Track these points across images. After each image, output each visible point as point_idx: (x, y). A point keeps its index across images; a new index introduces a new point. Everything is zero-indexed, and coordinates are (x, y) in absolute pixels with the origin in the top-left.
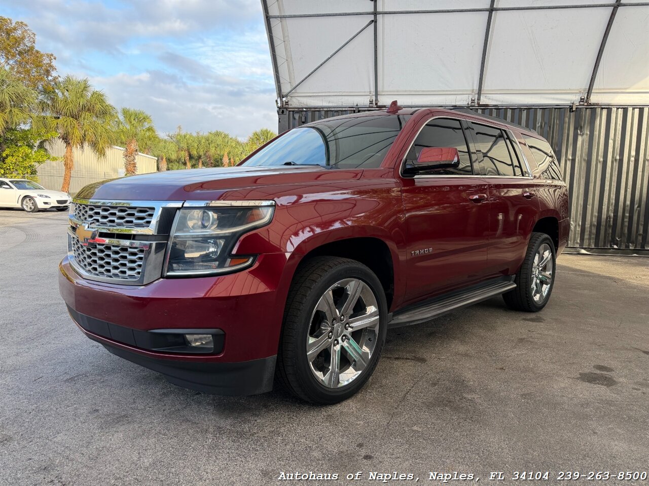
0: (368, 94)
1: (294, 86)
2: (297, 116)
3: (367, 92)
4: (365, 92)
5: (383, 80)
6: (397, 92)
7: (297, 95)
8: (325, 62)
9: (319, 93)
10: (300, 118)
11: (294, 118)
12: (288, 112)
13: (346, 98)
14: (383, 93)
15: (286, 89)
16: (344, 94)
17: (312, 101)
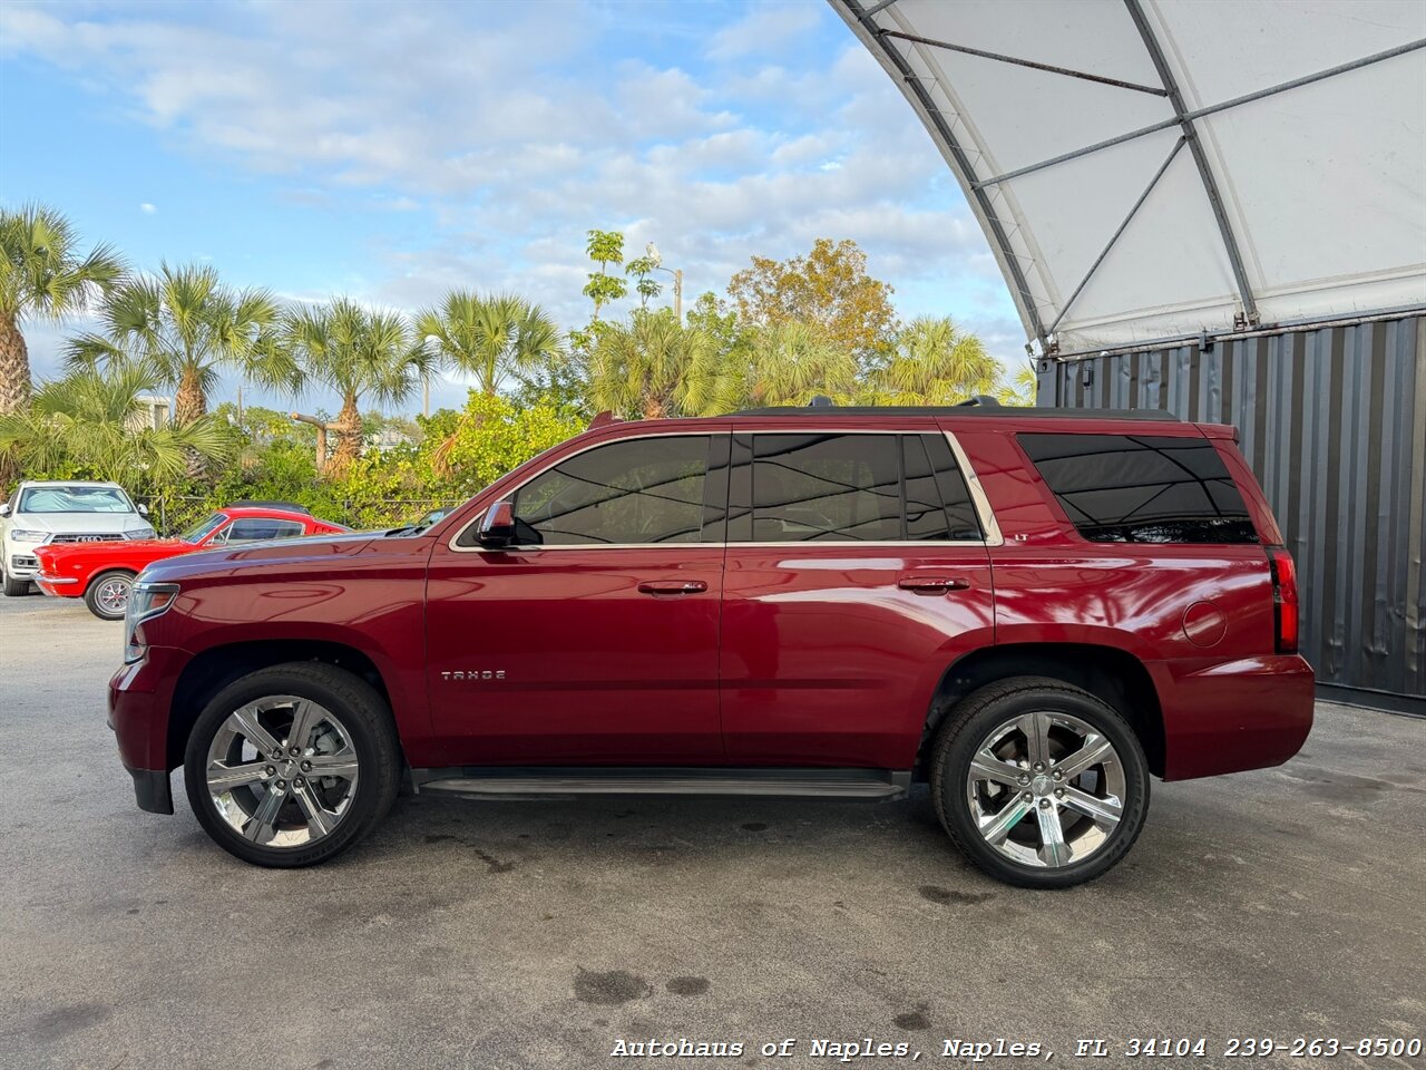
0: (1231, 300)
1: (1062, 308)
2: (1073, 372)
3: (1227, 296)
4: (1220, 298)
5: (1257, 262)
6: (1305, 285)
7: (1072, 326)
8: (1107, 250)
9: (1119, 314)
10: (1080, 374)
11: (1067, 378)
12: (1055, 365)
13: (1182, 317)
14: (1268, 295)
15: (1048, 317)
16: (1171, 310)
17: (1110, 333)
